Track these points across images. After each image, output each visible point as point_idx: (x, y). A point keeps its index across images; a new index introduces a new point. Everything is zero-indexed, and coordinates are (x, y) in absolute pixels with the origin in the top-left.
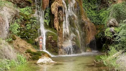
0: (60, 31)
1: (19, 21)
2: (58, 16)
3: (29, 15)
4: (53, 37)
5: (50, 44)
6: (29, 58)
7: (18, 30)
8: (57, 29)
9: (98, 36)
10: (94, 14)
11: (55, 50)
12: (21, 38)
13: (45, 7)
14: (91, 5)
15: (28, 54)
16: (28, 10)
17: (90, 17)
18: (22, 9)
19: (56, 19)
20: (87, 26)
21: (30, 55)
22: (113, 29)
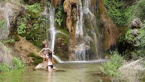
0: (73, 32)
1: (25, 20)
2: (72, 15)
3: (38, 13)
4: (63, 39)
5: (59, 47)
6: (31, 62)
7: (23, 30)
8: (70, 30)
9: (120, 40)
10: (119, 14)
11: (65, 54)
12: (26, 39)
13: (56, 4)
14: (116, 3)
15: (31, 58)
16: (37, 7)
17: (114, 17)
18: (30, 7)
19: (69, 18)
20: (106, 27)
21: (32, 59)
22: (136, 31)
